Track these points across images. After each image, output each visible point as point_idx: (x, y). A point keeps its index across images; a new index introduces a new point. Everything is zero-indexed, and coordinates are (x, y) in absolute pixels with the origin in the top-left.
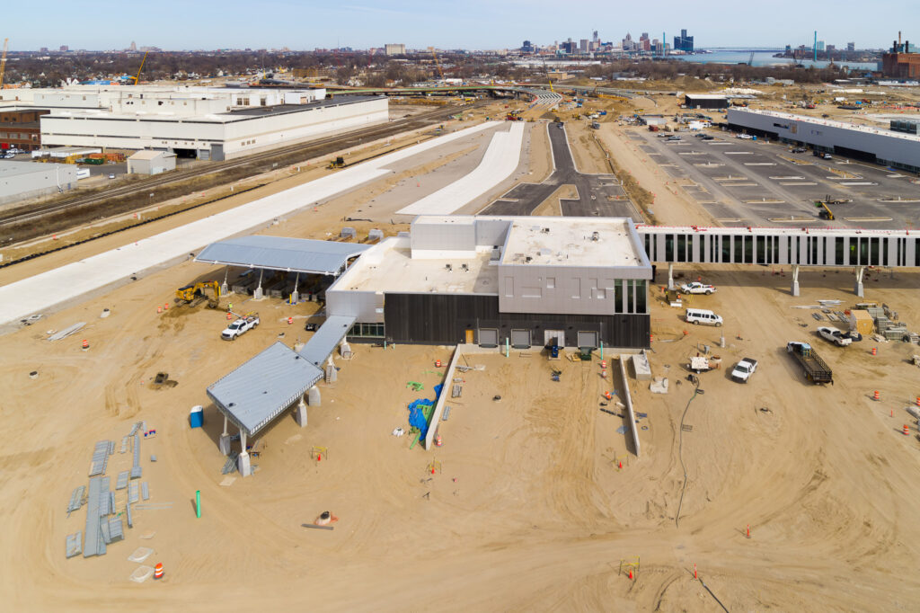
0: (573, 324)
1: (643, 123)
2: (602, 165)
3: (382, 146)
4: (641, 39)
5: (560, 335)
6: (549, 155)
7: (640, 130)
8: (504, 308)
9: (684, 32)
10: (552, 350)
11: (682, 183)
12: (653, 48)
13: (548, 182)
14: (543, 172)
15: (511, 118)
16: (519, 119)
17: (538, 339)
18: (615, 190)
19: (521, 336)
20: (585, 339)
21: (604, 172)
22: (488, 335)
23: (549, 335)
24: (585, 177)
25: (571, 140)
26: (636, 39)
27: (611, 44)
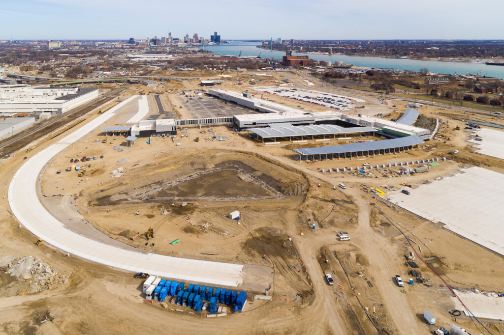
0: (166, 133)
1: (184, 94)
2: (171, 108)
3: (106, 106)
4: (194, 37)
5: (164, 134)
6: (156, 107)
7: (183, 97)
8: (157, 131)
9: (216, 33)
10: (163, 136)
11: (189, 112)
12: (200, 42)
13: (158, 114)
14: (156, 111)
15: (141, 94)
16: (144, 94)
17: (161, 135)
18: (174, 115)
19: (159, 135)
20: (168, 135)
21: (171, 111)
22: (154, 135)
23: (163, 134)
24: (166, 112)
25: (162, 102)
26: (191, 37)
27: (178, 39)
